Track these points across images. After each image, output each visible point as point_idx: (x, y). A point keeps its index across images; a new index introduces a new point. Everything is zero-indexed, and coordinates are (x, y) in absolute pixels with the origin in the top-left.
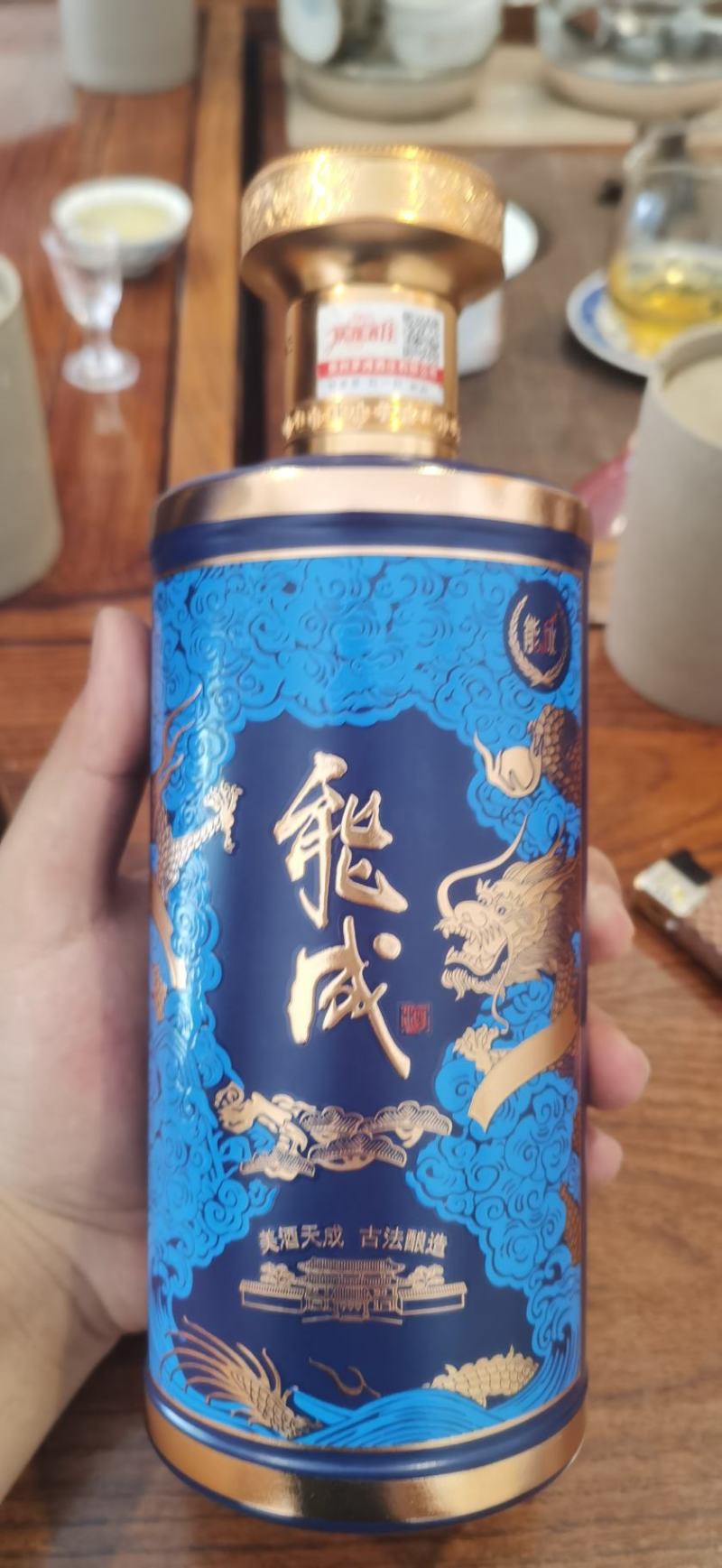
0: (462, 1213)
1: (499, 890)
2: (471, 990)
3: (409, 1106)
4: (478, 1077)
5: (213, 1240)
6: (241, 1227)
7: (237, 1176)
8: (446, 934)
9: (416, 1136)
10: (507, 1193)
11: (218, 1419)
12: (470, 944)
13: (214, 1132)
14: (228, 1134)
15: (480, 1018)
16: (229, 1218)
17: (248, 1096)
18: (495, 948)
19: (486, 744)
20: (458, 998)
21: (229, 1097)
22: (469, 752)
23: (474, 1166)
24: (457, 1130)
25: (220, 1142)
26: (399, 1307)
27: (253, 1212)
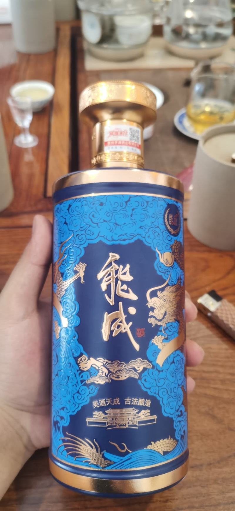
0: (155, 393)
1: (164, 294)
2: (157, 324)
3: (139, 360)
4: (159, 351)
5: (77, 406)
6: (86, 401)
7: (85, 384)
8: (149, 307)
9: (141, 369)
10: (168, 387)
11: (79, 464)
12: (156, 310)
13: (77, 371)
14: (82, 371)
15: (159, 333)
16: (82, 398)
17: (89, 359)
18: (163, 311)
19: (159, 251)
20: (153, 326)
21: (83, 359)
22: (155, 252)
23: (158, 378)
24: (153, 367)
25: (80, 374)
26: (137, 423)
27: (91, 395)
